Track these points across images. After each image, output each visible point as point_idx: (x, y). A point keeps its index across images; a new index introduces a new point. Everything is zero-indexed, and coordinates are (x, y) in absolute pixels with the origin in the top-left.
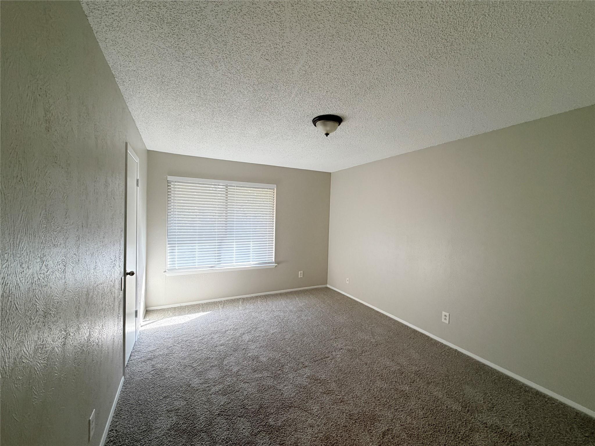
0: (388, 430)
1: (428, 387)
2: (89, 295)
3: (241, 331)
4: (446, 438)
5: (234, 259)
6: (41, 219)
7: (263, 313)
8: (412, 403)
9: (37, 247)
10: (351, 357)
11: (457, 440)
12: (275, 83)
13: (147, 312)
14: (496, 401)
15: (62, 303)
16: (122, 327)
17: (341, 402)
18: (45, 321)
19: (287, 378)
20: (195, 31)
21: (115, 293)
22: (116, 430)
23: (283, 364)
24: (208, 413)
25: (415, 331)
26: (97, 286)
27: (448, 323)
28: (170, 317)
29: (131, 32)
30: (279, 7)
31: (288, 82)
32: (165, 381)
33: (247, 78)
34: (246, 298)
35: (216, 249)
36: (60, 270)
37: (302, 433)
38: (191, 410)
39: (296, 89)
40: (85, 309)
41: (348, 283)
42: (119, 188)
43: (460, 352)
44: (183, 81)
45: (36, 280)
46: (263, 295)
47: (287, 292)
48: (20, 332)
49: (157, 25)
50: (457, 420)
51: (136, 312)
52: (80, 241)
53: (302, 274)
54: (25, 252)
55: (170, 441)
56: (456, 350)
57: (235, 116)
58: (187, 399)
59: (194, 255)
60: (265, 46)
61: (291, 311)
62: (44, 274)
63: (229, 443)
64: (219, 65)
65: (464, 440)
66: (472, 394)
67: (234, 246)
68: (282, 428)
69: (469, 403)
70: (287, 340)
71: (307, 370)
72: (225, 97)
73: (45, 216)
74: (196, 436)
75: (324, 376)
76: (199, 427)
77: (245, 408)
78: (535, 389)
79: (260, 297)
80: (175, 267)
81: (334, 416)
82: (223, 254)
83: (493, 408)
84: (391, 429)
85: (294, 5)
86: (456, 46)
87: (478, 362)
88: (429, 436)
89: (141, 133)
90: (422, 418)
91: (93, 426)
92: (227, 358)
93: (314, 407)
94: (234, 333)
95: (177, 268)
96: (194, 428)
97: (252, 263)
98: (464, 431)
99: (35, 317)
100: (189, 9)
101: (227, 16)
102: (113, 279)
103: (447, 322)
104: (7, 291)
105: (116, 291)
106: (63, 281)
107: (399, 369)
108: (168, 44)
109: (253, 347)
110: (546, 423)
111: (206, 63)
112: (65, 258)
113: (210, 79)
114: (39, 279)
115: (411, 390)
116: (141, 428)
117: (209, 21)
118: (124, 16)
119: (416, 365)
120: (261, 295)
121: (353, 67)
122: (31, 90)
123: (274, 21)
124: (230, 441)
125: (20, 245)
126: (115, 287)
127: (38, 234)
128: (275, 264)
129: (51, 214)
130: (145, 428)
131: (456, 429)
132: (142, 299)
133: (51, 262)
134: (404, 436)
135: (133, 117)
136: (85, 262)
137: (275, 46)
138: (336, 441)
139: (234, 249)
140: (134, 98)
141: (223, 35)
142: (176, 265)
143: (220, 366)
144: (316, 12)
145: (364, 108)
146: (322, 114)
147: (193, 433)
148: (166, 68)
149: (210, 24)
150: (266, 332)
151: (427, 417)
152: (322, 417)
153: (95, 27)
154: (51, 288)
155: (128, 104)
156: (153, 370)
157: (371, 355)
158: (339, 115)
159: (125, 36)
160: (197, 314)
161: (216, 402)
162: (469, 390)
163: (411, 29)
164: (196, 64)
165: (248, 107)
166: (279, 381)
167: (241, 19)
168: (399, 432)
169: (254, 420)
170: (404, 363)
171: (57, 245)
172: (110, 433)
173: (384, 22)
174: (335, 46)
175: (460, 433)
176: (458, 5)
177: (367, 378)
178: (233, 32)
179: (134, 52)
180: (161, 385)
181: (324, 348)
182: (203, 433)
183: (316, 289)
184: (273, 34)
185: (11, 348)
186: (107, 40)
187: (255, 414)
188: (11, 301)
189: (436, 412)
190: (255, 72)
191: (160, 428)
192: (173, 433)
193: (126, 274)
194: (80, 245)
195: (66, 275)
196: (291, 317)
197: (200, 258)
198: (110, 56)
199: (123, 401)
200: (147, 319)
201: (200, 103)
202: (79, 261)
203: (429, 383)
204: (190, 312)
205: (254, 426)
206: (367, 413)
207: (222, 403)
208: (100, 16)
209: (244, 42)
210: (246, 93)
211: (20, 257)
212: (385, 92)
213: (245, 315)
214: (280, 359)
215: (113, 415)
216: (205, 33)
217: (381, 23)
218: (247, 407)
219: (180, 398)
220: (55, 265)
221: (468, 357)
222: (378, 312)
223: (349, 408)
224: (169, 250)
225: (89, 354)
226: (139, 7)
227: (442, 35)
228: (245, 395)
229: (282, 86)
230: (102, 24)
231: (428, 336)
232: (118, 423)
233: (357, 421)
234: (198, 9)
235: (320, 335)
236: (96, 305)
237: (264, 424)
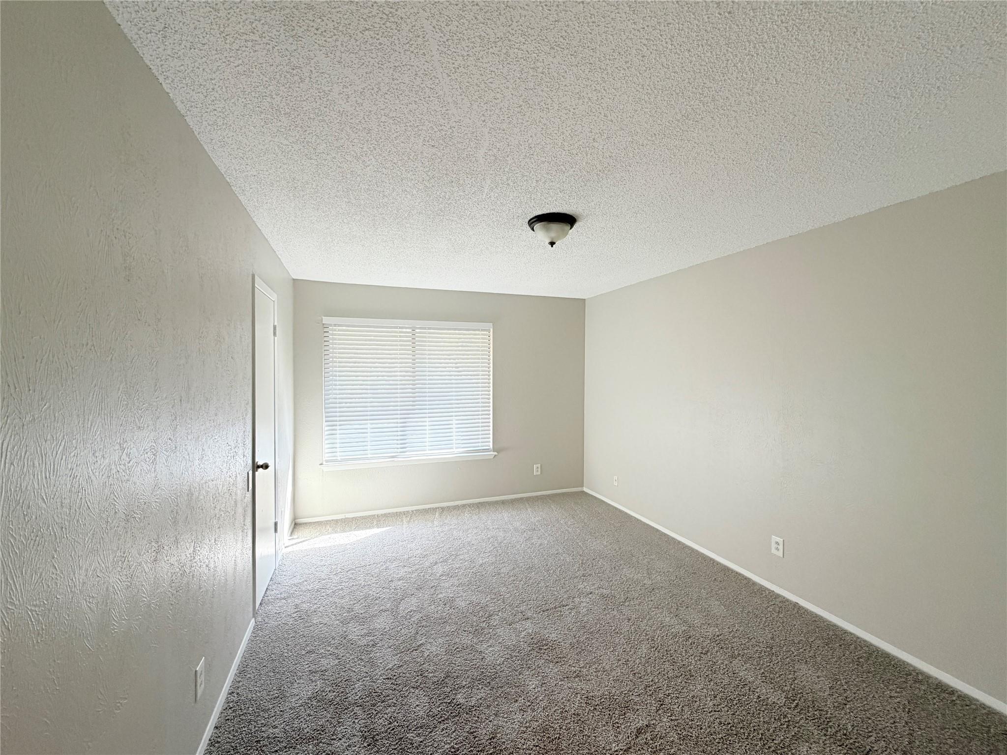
0: (647, 726)
1: (731, 662)
2: (193, 494)
3: (432, 559)
4: (746, 747)
5: (427, 444)
6: (119, 394)
7: (470, 531)
8: (698, 687)
9: (115, 431)
10: (605, 607)
11: (766, 751)
12: (454, 176)
13: (296, 525)
14: (854, 693)
15: (151, 504)
16: (251, 545)
17: (577, 676)
18: (127, 526)
19: (495, 634)
20: (324, 121)
21: (236, 494)
22: (238, 694)
23: (492, 613)
24: (368, 679)
25: (726, 569)
26: (206, 483)
27: (782, 556)
28: (329, 534)
29: (241, 130)
30: (431, 79)
31: (474, 172)
32: (311, 628)
33: (411, 173)
34: (448, 507)
35: (399, 429)
36: (148, 460)
37: (506, 720)
38: (343, 673)
39: (489, 182)
40: (186, 515)
41: (616, 485)
42: (241, 342)
43: (803, 608)
44: (322, 183)
45: (114, 472)
46: (475, 502)
47: (513, 498)
48: (93, 537)
49: (272, 118)
50: (773, 720)
51: (276, 524)
52: (178, 420)
53: (539, 470)
54: (99, 437)
55: (309, 715)
56: (796, 605)
57: (408, 225)
58: (340, 657)
59: (364, 438)
60: (425, 129)
61: (516, 530)
62: (124, 465)
63: (392, 725)
64: (366, 159)
65: (778, 752)
66: (810, 679)
67: (427, 424)
68: (476, 710)
69: (801, 693)
70: (503, 575)
71: (528, 624)
72: (386, 200)
73: (126, 389)
74: (346, 711)
75: (553, 635)
76: (352, 698)
77: (424, 675)
78: (936, 679)
79: (469, 505)
80: (337, 456)
81: (560, 698)
82: (411, 437)
83: (845, 705)
84: (653, 724)
85: (451, 74)
86: (722, 101)
87: (835, 625)
88: (717, 741)
89: (280, 256)
90: (710, 713)
91: (201, 679)
92: (406, 599)
93: (531, 681)
94: (421, 562)
95: (339, 458)
96: (346, 698)
97: (456, 451)
98: (782, 737)
99: (113, 519)
100: (309, 95)
101: (363, 98)
102: (234, 474)
103: (780, 554)
104: (77, 486)
105: (239, 491)
106: (153, 475)
107: (685, 630)
108: (291, 139)
109: (447, 585)
110: (944, 738)
111: (348, 158)
112: (154, 445)
113: (358, 178)
114: (118, 471)
115: (699, 666)
116: (272, 693)
117: (339, 106)
118: (229, 111)
119: (717, 626)
120: (471, 503)
121: (566, 144)
122: (105, 234)
123: (429, 97)
124: (396, 722)
125: (92, 429)
126: (237, 486)
127: (116, 414)
128: (493, 451)
129: (133, 387)
130: (277, 693)
131: (767, 734)
132: (286, 506)
133: (135, 449)
134: (673, 736)
135: (265, 235)
136: (186, 451)
137: (440, 128)
138: (558, 736)
139: (427, 428)
140: (261, 210)
141: (363, 121)
142: (338, 454)
143: (394, 612)
144: (485, 79)
145: (606, 199)
146: (540, 213)
147: (343, 707)
148: (296, 168)
149: (342, 110)
150: (472, 561)
151: (719, 711)
152: (541, 698)
153: (196, 130)
154: (135, 483)
155: (255, 219)
156: (296, 612)
157: (639, 605)
158: (568, 213)
159: (234, 134)
160: (368, 531)
161: (381, 663)
162: (805, 672)
163: (638, 85)
164: (334, 160)
165: (424, 212)
166: (481, 639)
167: (383, 99)
168: (665, 730)
169: (434, 694)
170: (696, 622)
171: (144, 427)
172: (229, 696)
173: (592, 81)
174: (528, 119)
175: (773, 740)
176: (701, 46)
177: (627, 642)
178: (375, 117)
179: (250, 153)
180: (305, 635)
181: (563, 590)
182: (358, 706)
183: (563, 494)
184: (432, 113)
185: (81, 555)
186: (213, 141)
187: (436, 686)
188: (81, 498)
189: (736, 704)
190: (421, 164)
191: (297, 695)
192: (315, 703)
193: (256, 467)
194: (178, 426)
195: (157, 467)
196: (514, 539)
197: (374, 443)
198: (221, 160)
199: (251, 653)
200: (295, 537)
201: (353, 211)
202: (176, 448)
203: (733, 657)
204: (358, 528)
205: (433, 703)
206: (615, 697)
207: (390, 666)
208: (200, 115)
209: (394, 127)
210: (415, 192)
211: (92, 443)
212: (631, 174)
213: (442, 534)
214: (487, 605)
215: (235, 672)
216: (338, 121)
217: (587, 83)
218: (427, 675)
219: (331, 654)
220: (141, 453)
221: (817, 616)
222: (665, 535)
223: (588, 687)
224: (327, 431)
225: (193, 577)
226: (245, 98)
227: (692, 88)
228: (426, 656)
229: (466, 178)
230: (204, 123)
231: (749, 579)
232: (241, 684)
233: (597, 707)
234: (322, 94)
235: (559, 569)
236: (204, 511)
237: (449, 701)
